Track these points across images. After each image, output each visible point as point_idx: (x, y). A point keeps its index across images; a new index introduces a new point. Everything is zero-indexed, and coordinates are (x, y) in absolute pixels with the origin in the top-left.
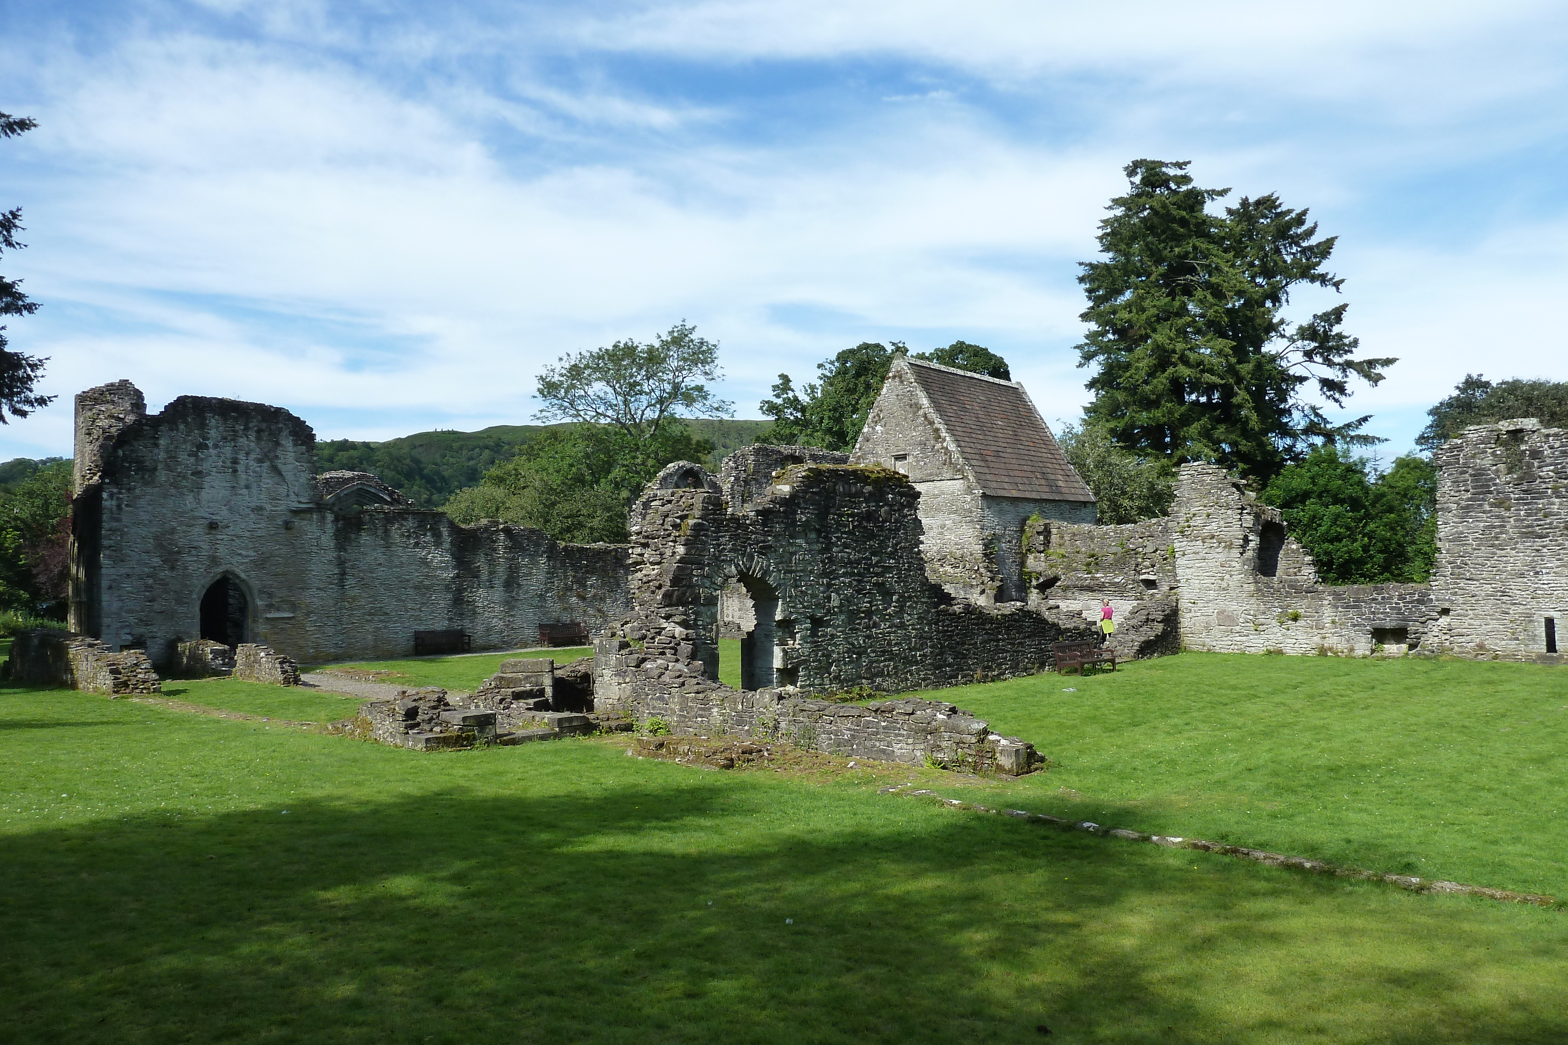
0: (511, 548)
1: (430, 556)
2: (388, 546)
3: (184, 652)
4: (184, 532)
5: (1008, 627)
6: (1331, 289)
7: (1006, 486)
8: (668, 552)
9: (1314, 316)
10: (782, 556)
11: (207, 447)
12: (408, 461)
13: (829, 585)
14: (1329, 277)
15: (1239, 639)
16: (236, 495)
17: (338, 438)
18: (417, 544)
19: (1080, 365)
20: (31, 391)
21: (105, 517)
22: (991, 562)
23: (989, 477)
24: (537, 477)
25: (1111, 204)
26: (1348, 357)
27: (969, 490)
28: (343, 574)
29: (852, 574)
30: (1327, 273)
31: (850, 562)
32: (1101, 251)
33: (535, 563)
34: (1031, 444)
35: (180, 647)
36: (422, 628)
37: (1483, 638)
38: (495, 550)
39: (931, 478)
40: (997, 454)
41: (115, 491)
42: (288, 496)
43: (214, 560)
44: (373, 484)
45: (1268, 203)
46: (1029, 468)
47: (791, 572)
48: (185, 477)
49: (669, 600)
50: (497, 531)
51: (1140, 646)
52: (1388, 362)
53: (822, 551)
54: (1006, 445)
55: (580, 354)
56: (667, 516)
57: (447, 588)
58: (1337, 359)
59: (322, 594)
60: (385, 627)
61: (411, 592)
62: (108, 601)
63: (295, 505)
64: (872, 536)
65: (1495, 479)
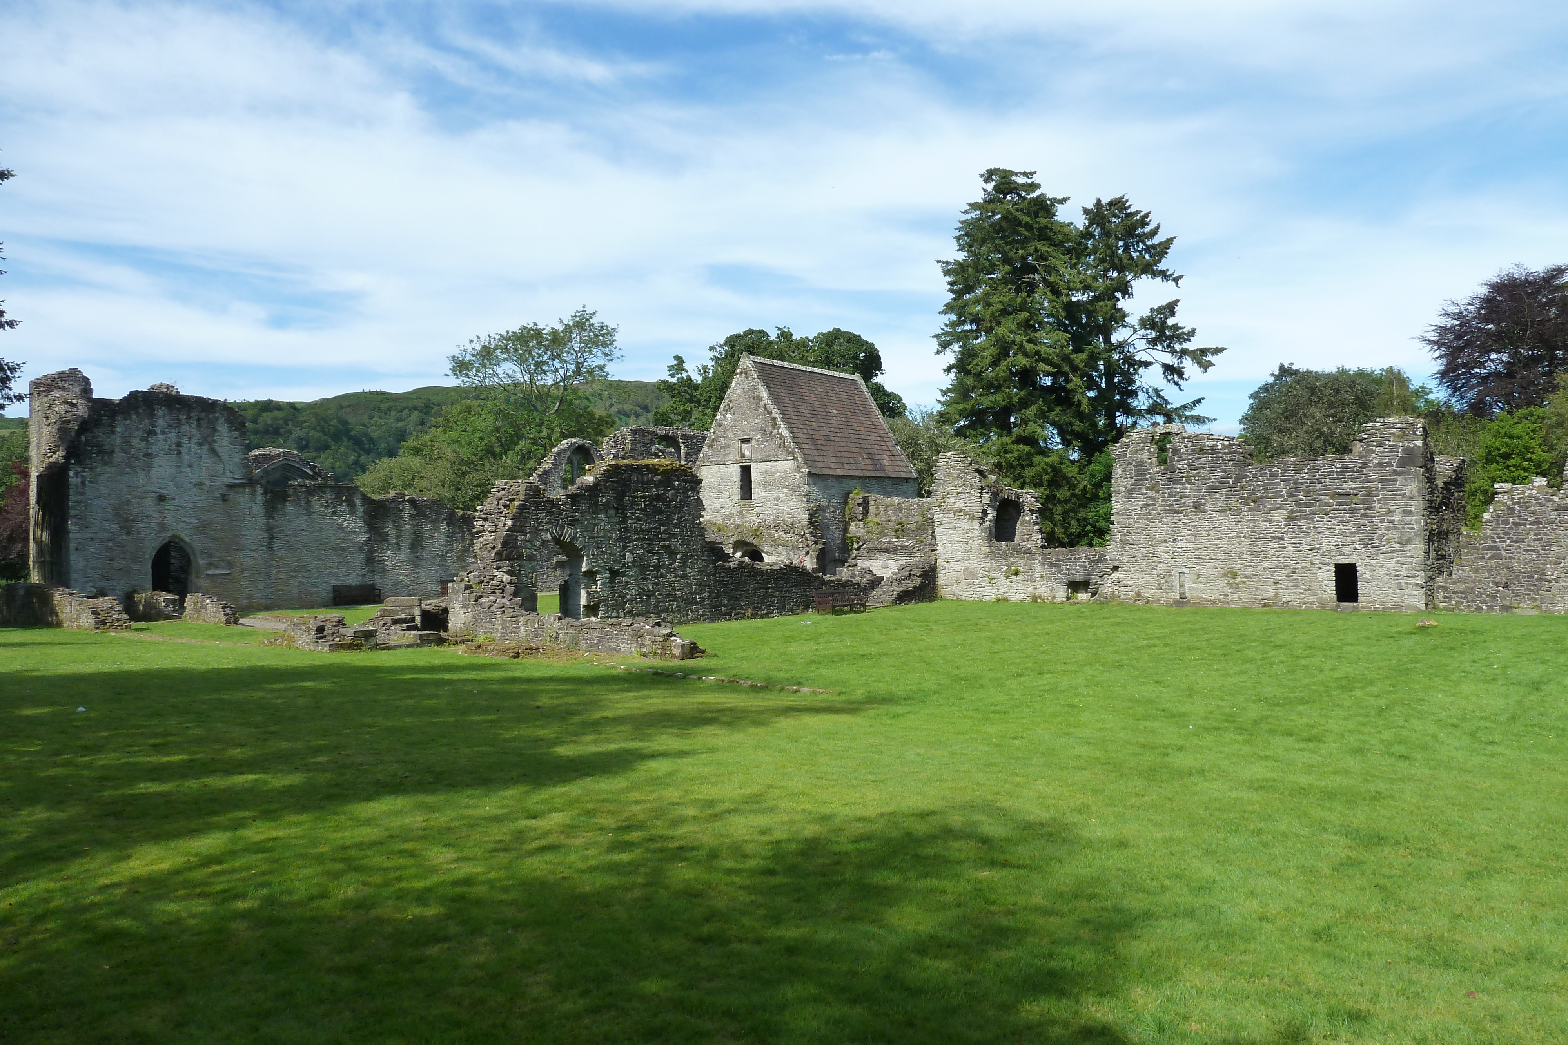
0: (415, 516)
1: (345, 523)
2: (309, 514)
3: (140, 602)
4: (138, 503)
5: (777, 578)
6: (1172, 284)
7: (832, 465)
8: (501, 524)
9: (1151, 309)
10: (586, 527)
11: (155, 433)
12: (334, 422)
13: (624, 547)
14: (1169, 273)
15: (978, 589)
16: (181, 472)
17: (262, 398)
18: (334, 513)
19: (938, 353)
20: (11, 389)
21: (71, 491)
22: (815, 528)
23: (817, 458)
24: (449, 450)
25: (968, 208)
26: (1186, 345)
27: (798, 469)
28: (272, 537)
29: (643, 539)
30: (1168, 270)
31: (642, 530)
32: (958, 250)
33: (437, 529)
34: (862, 429)
35: (137, 597)
36: (339, 583)
37: (1140, 587)
38: (402, 517)
39: (769, 458)
40: (828, 438)
41: (80, 469)
42: (224, 473)
43: (163, 527)
44: (297, 459)
45: (1118, 204)
46: (857, 450)
47: (594, 538)
48: (137, 459)
49: (499, 557)
50: (403, 502)
51: (898, 595)
52: (1217, 351)
53: (619, 523)
54: (838, 430)
55: (489, 336)
56: (500, 499)
57: (360, 549)
58: (1178, 347)
59: (254, 554)
60: (308, 582)
61: (329, 552)
62: (76, 560)
63: (230, 481)
64: (660, 512)
65: (1149, 469)
